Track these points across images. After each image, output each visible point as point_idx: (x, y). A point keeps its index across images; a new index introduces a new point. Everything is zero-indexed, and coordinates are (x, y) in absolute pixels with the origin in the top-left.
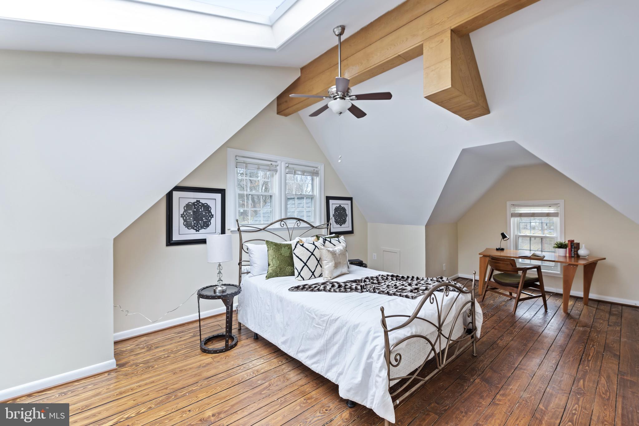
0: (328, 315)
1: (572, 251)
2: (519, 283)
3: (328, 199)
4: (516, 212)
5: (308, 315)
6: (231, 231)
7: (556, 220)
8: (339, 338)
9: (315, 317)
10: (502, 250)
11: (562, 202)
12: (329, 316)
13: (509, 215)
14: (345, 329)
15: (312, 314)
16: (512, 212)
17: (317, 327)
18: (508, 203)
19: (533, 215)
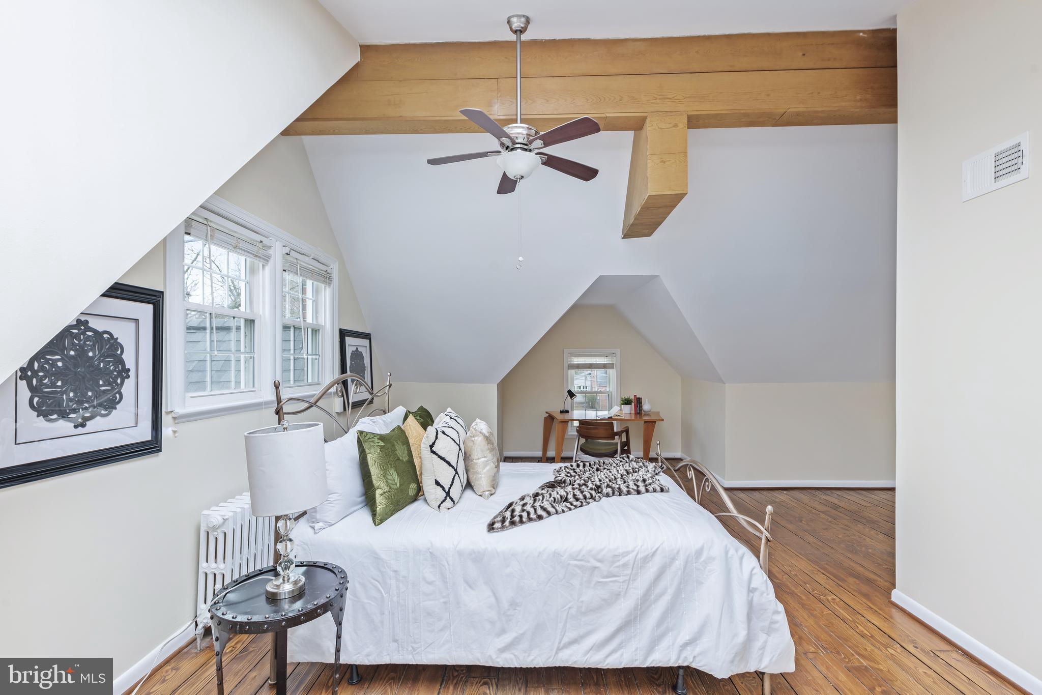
0: (633, 551)
1: (637, 407)
2: (617, 450)
3: (343, 334)
4: (572, 363)
5: (576, 566)
6: (175, 418)
7: (612, 372)
8: (669, 583)
9: (598, 564)
10: (567, 412)
11: (618, 351)
12: (635, 553)
13: (566, 366)
14: (679, 564)
15: (588, 562)
16: (569, 363)
17: (606, 582)
18: (566, 351)
19: (591, 366)
